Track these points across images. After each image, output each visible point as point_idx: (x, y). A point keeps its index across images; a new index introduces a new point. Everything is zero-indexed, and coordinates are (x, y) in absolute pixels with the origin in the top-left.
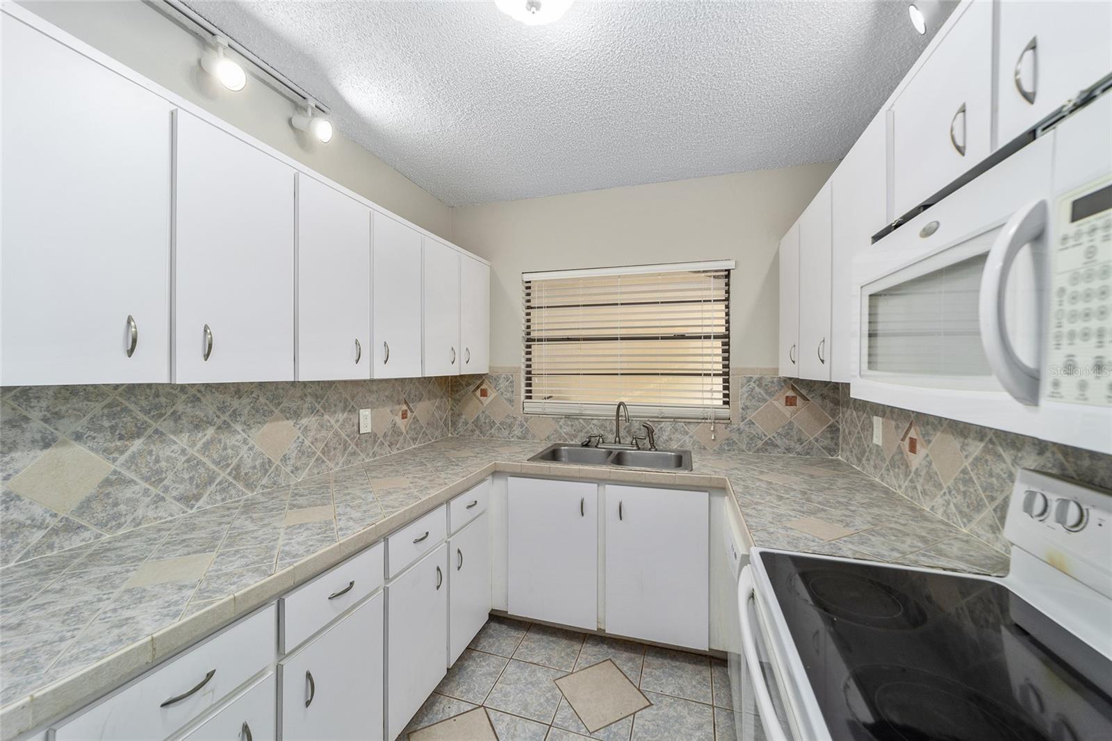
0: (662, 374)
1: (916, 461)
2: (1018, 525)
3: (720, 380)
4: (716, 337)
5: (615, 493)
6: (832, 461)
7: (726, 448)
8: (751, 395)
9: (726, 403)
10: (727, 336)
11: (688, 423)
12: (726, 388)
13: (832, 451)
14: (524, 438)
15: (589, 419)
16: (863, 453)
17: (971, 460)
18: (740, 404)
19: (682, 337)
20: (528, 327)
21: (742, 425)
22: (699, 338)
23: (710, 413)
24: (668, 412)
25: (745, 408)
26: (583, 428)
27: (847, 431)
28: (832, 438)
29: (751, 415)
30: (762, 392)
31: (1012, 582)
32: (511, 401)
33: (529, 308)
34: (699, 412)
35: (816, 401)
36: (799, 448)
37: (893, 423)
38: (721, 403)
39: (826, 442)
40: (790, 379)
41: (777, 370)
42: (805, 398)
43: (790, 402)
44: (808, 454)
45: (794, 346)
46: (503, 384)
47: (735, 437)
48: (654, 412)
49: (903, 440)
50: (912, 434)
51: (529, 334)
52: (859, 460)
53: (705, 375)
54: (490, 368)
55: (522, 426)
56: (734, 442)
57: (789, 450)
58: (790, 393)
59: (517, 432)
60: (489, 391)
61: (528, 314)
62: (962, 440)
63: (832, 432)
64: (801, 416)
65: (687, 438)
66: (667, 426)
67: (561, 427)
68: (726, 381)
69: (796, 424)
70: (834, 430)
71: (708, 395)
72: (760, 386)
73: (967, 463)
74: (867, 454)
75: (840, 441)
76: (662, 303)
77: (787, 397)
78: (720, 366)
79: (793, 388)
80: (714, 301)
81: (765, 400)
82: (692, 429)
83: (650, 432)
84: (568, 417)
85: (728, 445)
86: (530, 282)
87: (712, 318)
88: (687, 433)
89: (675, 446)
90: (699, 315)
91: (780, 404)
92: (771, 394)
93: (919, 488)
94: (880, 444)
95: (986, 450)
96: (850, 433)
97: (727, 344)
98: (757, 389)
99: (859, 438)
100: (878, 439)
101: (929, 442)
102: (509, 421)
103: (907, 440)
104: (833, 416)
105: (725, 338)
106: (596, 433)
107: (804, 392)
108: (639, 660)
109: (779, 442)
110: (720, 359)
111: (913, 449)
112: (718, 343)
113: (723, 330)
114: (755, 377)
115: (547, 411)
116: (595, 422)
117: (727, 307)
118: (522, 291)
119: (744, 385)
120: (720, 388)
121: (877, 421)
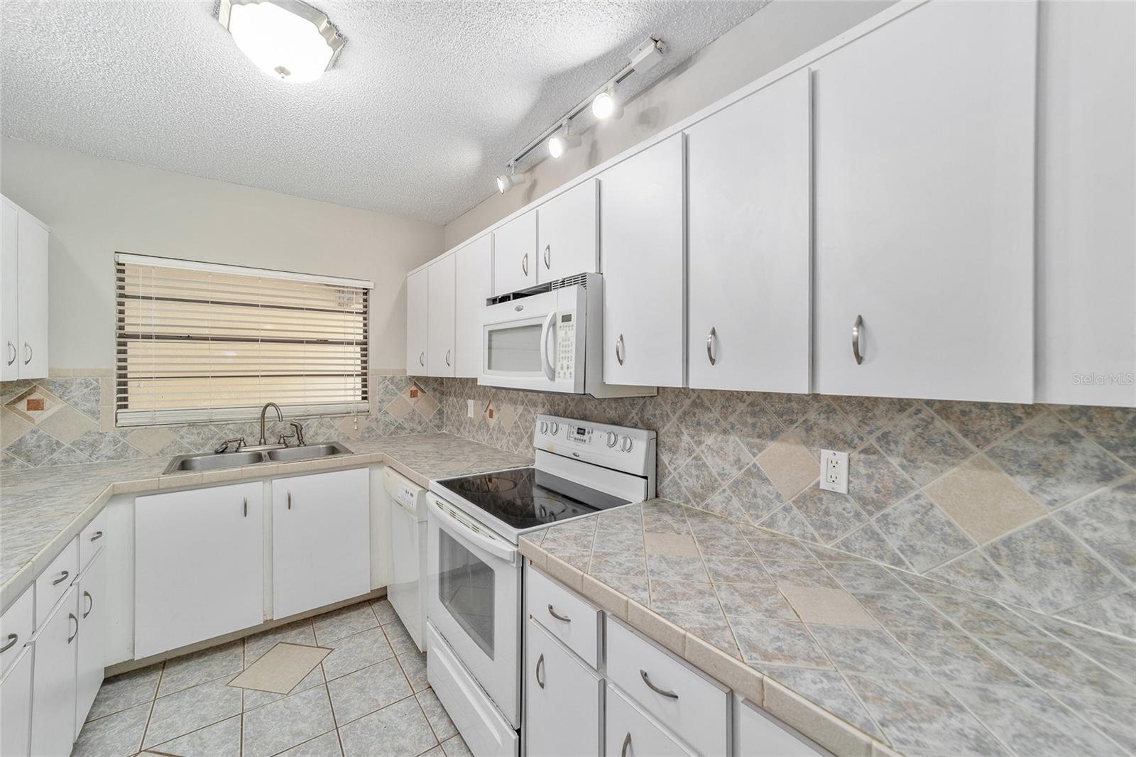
0: (307, 375)
1: (492, 422)
2: (540, 440)
3: (359, 380)
4: (357, 344)
6: (440, 434)
7: (367, 435)
8: (386, 391)
9: (364, 398)
10: (366, 343)
11: (334, 417)
12: (364, 386)
13: (439, 427)
14: (121, 456)
15: (222, 424)
16: (461, 426)
17: (518, 415)
18: (378, 398)
19: (325, 342)
20: (121, 320)
21: (379, 416)
22: (342, 343)
23: (351, 408)
24: (313, 410)
25: (382, 401)
26: (215, 434)
27: (449, 412)
28: (440, 418)
29: (386, 407)
30: (394, 388)
31: (537, 466)
32: (94, 413)
33: (121, 296)
34: (342, 408)
35: (430, 393)
36: (419, 428)
37: (480, 402)
38: (360, 398)
39: (437, 422)
40: (414, 377)
41: (405, 371)
42: (423, 392)
43: (413, 394)
44: (425, 431)
45: (423, 353)
46: (77, 392)
47: (374, 425)
48: (300, 411)
49: (485, 412)
50: (491, 407)
51: (122, 328)
52: (458, 430)
53: (348, 375)
54: (50, 370)
55: (115, 442)
56: (373, 429)
57: (412, 430)
58: (414, 388)
59: (107, 450)
60: (47, 403)
61: (121, 304)
62: (514, 406)
63: (439, 414)
64: (422, 406)
65: (332, 431)
66: (313, 423)
67: (182, 437)
68: (364, 380)
69: (418, 411)
70: (440, 412)
71: (351, 392)
72: (392, 383)
73: (517, 418)
74: (464, 424)
75: (445, 420)
76: (307, 309)
77: (411, 391)
78: (359, 368)
79: (416, 384)
80: (356, 313)
81: (396, 394)
82: (337, 423)
83: (298, 429)
84: (192, 424)
85: (368, 432)
86: (124, 265)
87: (352, 327)
88: (332, 427)
89: (321, 439)
90: (342, 324)
91: (406, 396)
92: (400, 389)
93: (495, 437)
94: (472, 417)
95: (525, 410)
96: (451, 413)
97: (365, 350)
98: (390, 386)
99: (459, 416)
100: (471, 414)
101: (499, 410)
102: (89, 439)
103: (488, 411)
104: (440, 403)
105: (364, 345)
106: (231, 437)
107: (422, 387)
108: (308, 629)
109: (406, 425)
110: (359, 362)
111: (491, 416)
112: (358, 349)
113: (360, 338)
114: (389, 376)
115: (159, 420)
116: (231, 426)
117: (365, 319)
118: (113, 275)
119: (380, 383)
120: (359, 386)
121: (470, 402)
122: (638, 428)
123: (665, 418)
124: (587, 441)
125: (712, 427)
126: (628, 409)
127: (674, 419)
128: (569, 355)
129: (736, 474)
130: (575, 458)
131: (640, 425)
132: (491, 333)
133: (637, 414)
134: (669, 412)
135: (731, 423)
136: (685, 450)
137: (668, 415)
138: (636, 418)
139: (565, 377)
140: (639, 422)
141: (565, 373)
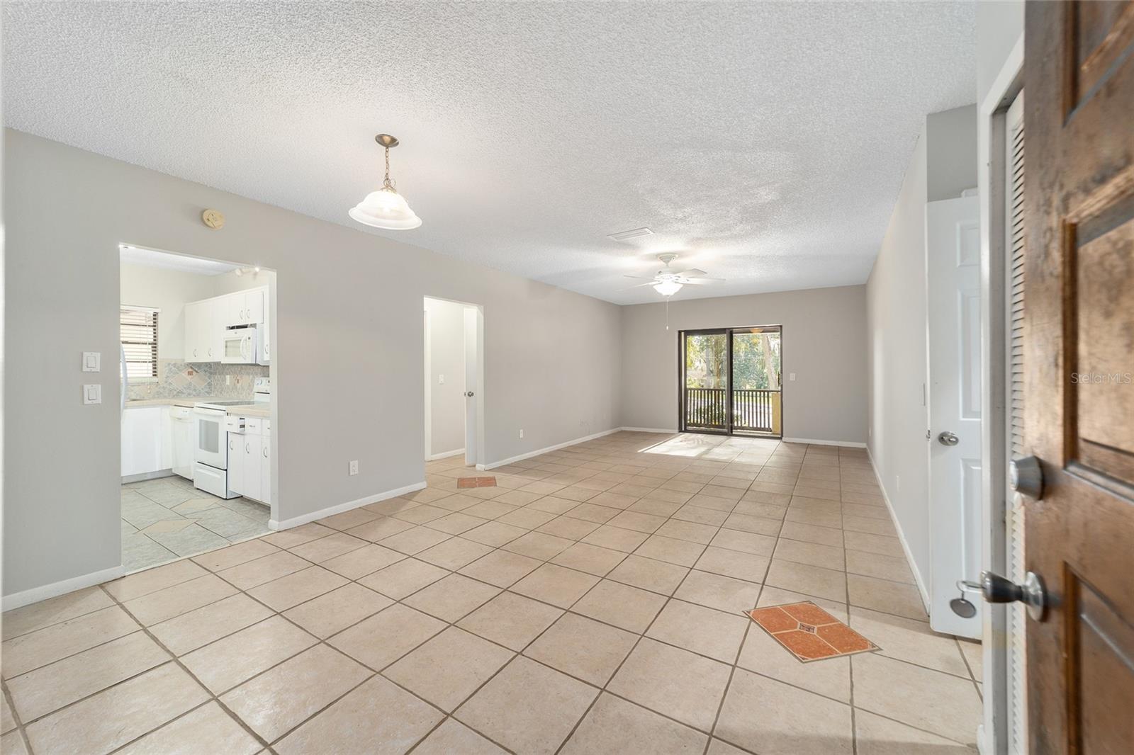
1: (239, 385)
3: (151, 364)
4: (149, 344)
6: (209, 396)
8: (170, 371)
9: (155, 375)
11: (137, 385)
12: (155, 368)
13: (209, 392)
16: (222, 389)
18: (163, 375)
21: (165, 385)
22: (138, 343)
23: (146, 380)
25: (166, 377)
27: (215, 384)
28: (209, 387)
29: (170, 380)
30: (176, 369)
34: (140, 380)
35: (202, 373)
36: (194, 393)
37: (233, 376)
38: (151, 375)
39: (207, 390)
40: (190, 363)
41: (184, 360)
42: (197, 372)
43: (190, 373)
44: (198, 394)
45: (196, 350)
47: (162, 391)
49: (236, 381)
50: (238, 378)
52: (221, 393)
53: (144, 362)
56: (161, 393)
57: (189, 395)
58: (190, 370)
62: (249, 376)
64: (195, 379)
65: (132, 393)
68: (154, 365)
69: (193, 383)
70: (209, 384)
71: (146, 372)
72: (175, 367)
73: (250, 382)
74: (224, 389)
75: (212, 388)
77: (188, 372)
78: (151, 358)
79: (192, 368)
80: (148, 326)
81: (178, 373)
82: (137, 389)
85: (158, 394)
87: (146, 334)
90: (139, 332)
91: (185, 375)
92: (180, 370)
93: (240, 393)
96: (217, 384)
97: (155, 347)
99: (221, 385)
100: (228, 383)
101: (242, 379)
104: (210, 379)
105: (154, 345)
107: (196, 368)
109: (185, 391)
110: (151, 354)
111: (238, 382)
112: (150, 347)
113: (152, 341)
114: (173, 363)
117: (154, 330)
119: (166, 367)
120: (151, 368)
121: (228, 377)
132: (226, 342)
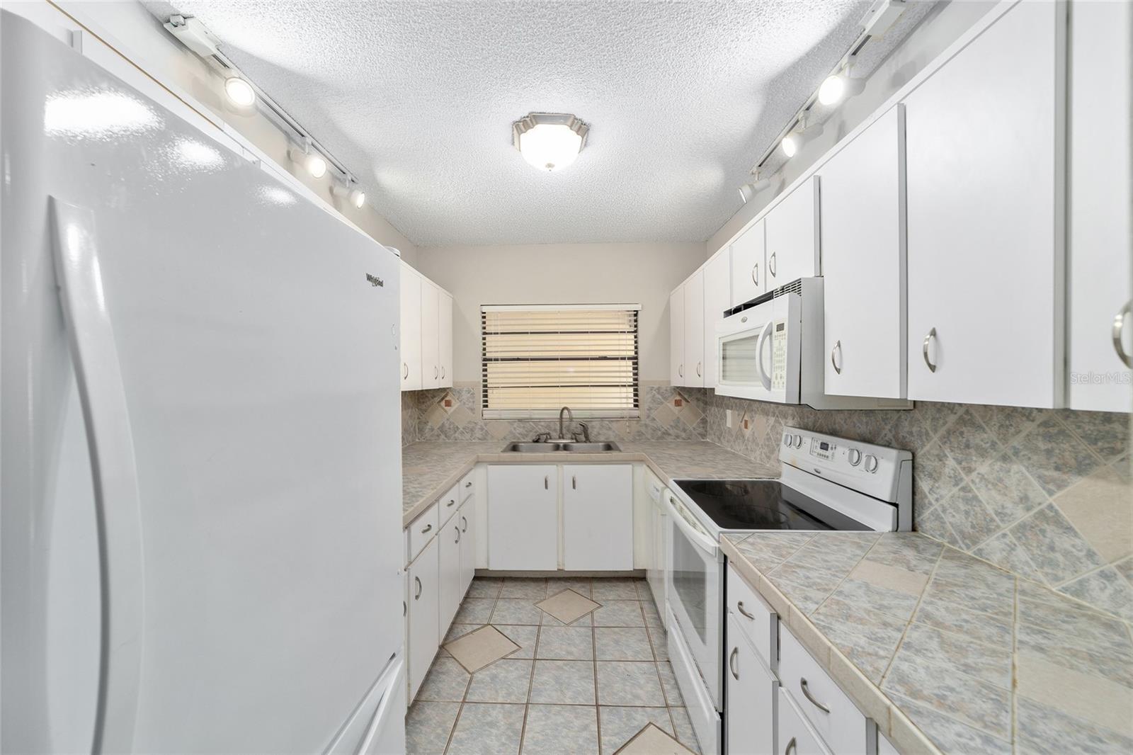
0: (591, 386)
1: (747, 432)
2: (786, 453)
3: (631, 389)
4: (629, 359)
5: (570, 470)
6: (704, 442)
7: (638, 438)
8: (654, 400)
9: (636, 406)
10: (636, 358)
11: (612, 421)
12: (636, 395)
13: (703, 436)
14: (485, 439)
15: (537, 421)
16: (721, 435)
17: (770, 427)
18: (646, 407)
19: (605, 358)
20: (484, 349)
21: (648, 422)
22: (617, 359)
23: (626, 413)
24: (597, 414)
25: (650, 409)
26: (534, 428)
27: (712, 422)
28: (703, 427)
29: (654, 413)
30: (660, 397)
31: (784, 480)
32: (472, 410)
33: (485, 333)
34: (618, 414)
35: (693, 403)
36: (684, 435)
37: (737, 412)
38: (632, 406)
39: (701, 430)
40: (678, 387)
41: (670, 381)
42: (687, 401)
43: (678, 403)
44: (689, 438)
45: (681, 365)
46: (465, 396)
47: (643, 430)
48: (587, 414)
49: (741, 422)
50: (746, 418)
51: (484, 355)
52: (719, 439)
53: (622, 386)
54: (454, 382)
55: (482, 429)
56: (642, 433)
57: (678, 437)
58: (678, 398)
59: (478, 434)
60: (453, 402)
61: (484, 339)
62: (766, 417)
63: (703, 423)
64: (684, 413)
65: (610, 433)
66: (596, 424)
67: (515, 429)
68: (636, 390)
69: (682, 419)
70: (704, 421)
71: (624, 401)
72: (658, 393)
73: (769, 430)
74: (724, 434)
75: (708, 429)
76: (591, 332)
77: (676, 401)
78: (631, 380)
79: (680, 394)
80: (628, 332)
81: (662, 403)
82: (614, 425)
83: (585, 429)
84: (520, 420)
85: (639, 436)
86: (485, 313)
87: (625, 345)
88: (610, 428)
89: (602, 438)
90: (617, 342)
91: (671, 405)
92: (666, 399)
93: (749, 448)
94: (730, 426)
95: (776, 421)
96: (714, 422)
97: (636, 363)
98: (658, 396)
99: (719, 425)
100: (729, 424)
101: (753, 421)
102: (470, 426)
103: (744, 422)
104: (704, 412)
105: (635, 359)
106: (543, 431)
107: (686, 397)
108: (587, 586)
109: (671, 432)
110: (631, 374)
111: (746, 427)
112: (630, 363)
113: (632, 354)
114: (656, 387)
115: (503, 417)
116: (543, 424)
117: (636, 337)
118: (480, 320)
119: (648, 393)
120: (632, 395)
121: (729, 412)
122: (892, 448)
123: (924, 437)
124: (830, 458)
125: (986, 450)
126: (880, 424)
127: (936, 438)
128: (782, 364)
129: (1022, 516)
130: (817, 474)
131: (894, 443)
132: (724, 344)
133: (890, 430)
134: (929, 429)
135: (1014, 448)
136: (950, 477)
137: (927, 434)
138: (890, 436)
139: (779, 387)
140: (893, 440)
141: (778, 383)
